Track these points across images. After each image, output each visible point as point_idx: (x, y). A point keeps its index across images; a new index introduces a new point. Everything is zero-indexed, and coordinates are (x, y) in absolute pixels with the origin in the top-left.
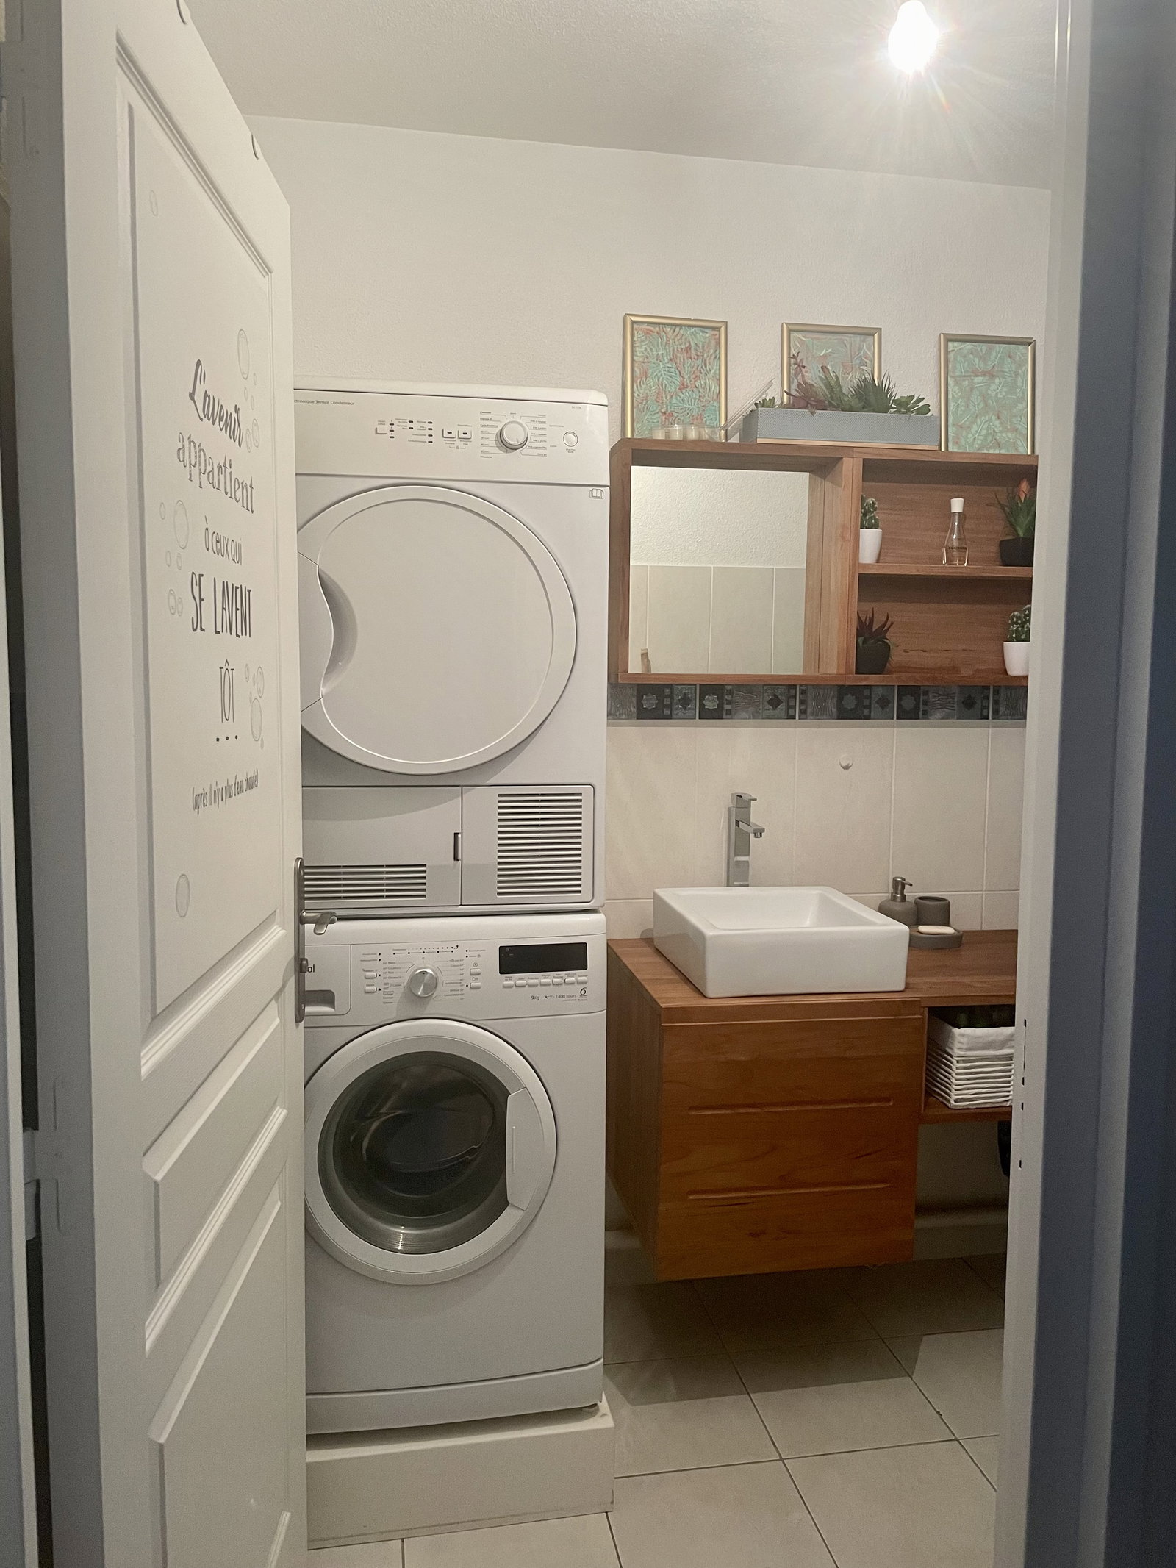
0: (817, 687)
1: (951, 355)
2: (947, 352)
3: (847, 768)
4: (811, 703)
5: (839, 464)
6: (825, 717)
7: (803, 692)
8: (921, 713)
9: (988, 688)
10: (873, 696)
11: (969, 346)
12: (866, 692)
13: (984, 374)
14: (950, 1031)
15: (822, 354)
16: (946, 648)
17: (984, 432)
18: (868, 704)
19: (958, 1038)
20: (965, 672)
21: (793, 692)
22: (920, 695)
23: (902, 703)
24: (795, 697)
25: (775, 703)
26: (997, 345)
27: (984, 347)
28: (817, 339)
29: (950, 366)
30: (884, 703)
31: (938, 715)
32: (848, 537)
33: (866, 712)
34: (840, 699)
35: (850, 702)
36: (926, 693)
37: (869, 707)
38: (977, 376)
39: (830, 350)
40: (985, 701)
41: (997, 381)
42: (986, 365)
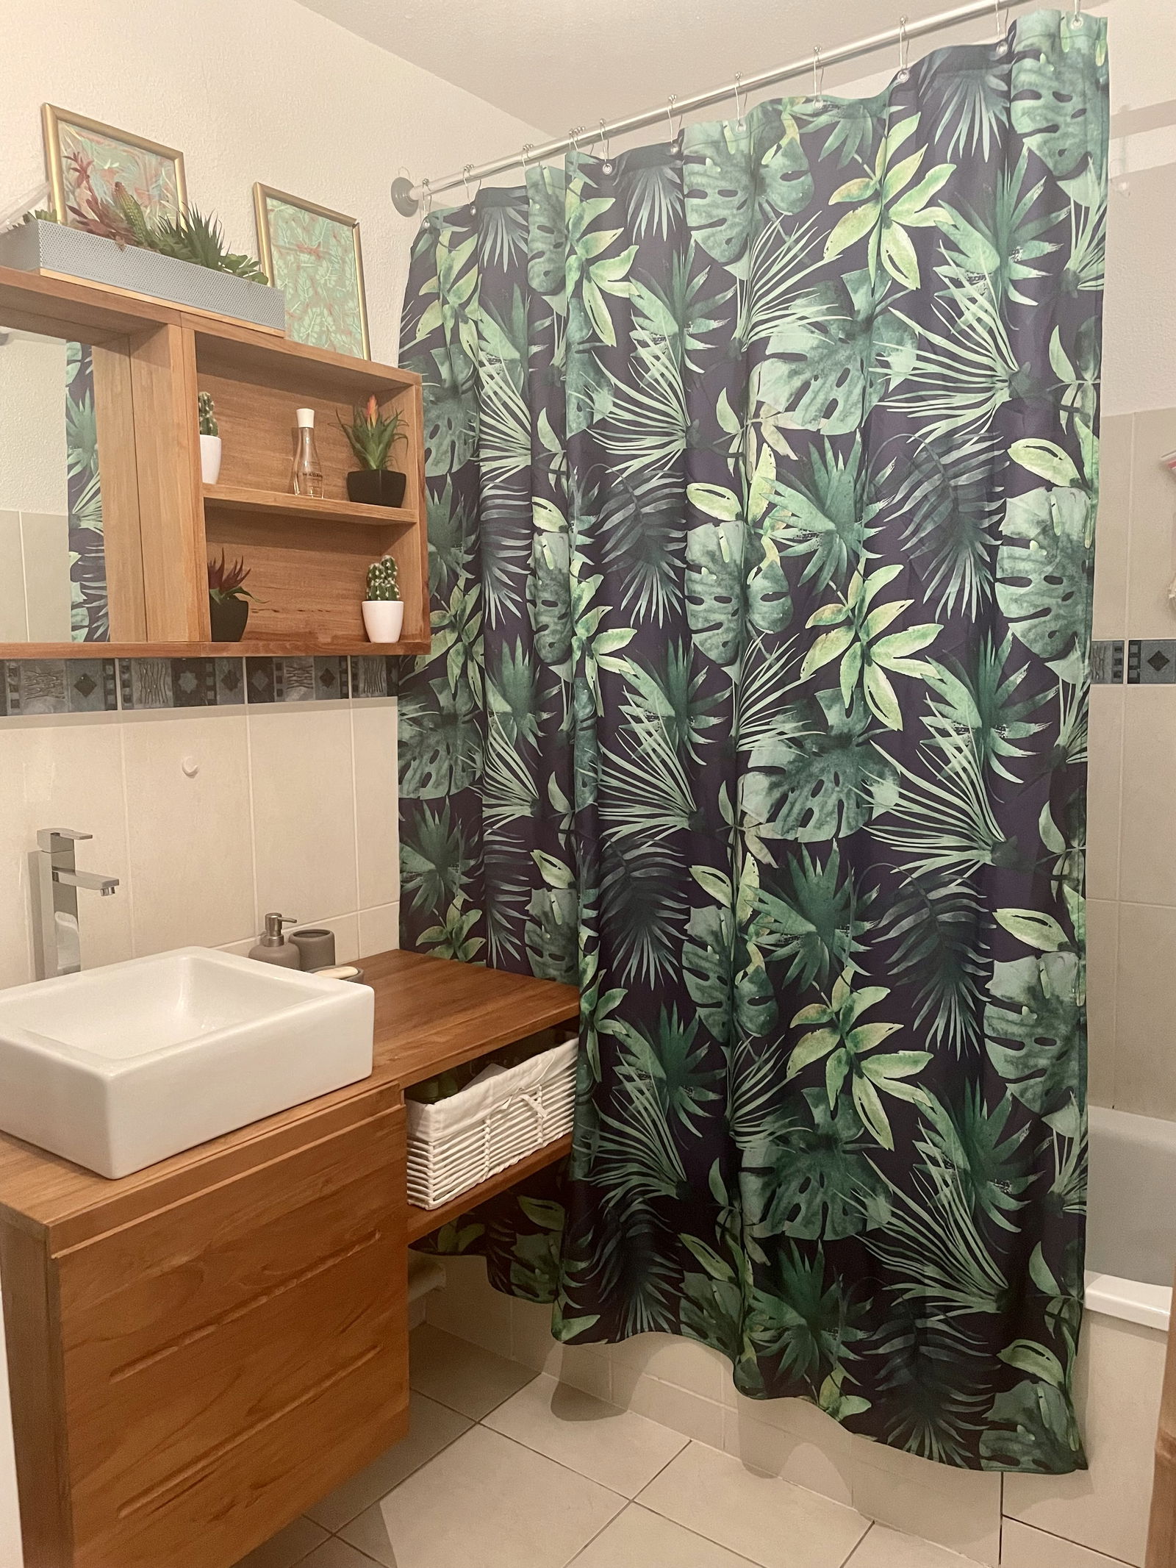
0: (141, 661)
1: (271, 216)
2: (266, 211)
3: (191, 775)
4: (137, 686)
5: (163, 332)
6: (158, 704)
7: (126, 669)
8: (275, 694)
9: (345, 658)
10: (217, 673)
11: (290, 210)
12: (209, 668)
13: (310, 252)
14: (423, 1110)
15: (106, 167)
16: (299, 606)
17: (317, 329)
18: (211, 684)
19: (434, 1117)
20: (324, 639)
21: (109, 670)
22: (272, 670)
23: (253, 681)
24: (113, 677)
25: (84, 687)
26: (320, 218)
27: (306, 216)
28: (98, 143)
29: (271, 230)
30: (232, 682)
31: (295, 694)
32: (185, 442)
33: (210, 695)
34: (176, 678)
35: (189, 682)
36: (279, 668)
37: (213, 688)
38: (303, 252)
39: (116, 165)
40: (344, 675)
41: (325, 264)
42: (310, 239)
